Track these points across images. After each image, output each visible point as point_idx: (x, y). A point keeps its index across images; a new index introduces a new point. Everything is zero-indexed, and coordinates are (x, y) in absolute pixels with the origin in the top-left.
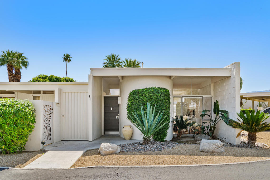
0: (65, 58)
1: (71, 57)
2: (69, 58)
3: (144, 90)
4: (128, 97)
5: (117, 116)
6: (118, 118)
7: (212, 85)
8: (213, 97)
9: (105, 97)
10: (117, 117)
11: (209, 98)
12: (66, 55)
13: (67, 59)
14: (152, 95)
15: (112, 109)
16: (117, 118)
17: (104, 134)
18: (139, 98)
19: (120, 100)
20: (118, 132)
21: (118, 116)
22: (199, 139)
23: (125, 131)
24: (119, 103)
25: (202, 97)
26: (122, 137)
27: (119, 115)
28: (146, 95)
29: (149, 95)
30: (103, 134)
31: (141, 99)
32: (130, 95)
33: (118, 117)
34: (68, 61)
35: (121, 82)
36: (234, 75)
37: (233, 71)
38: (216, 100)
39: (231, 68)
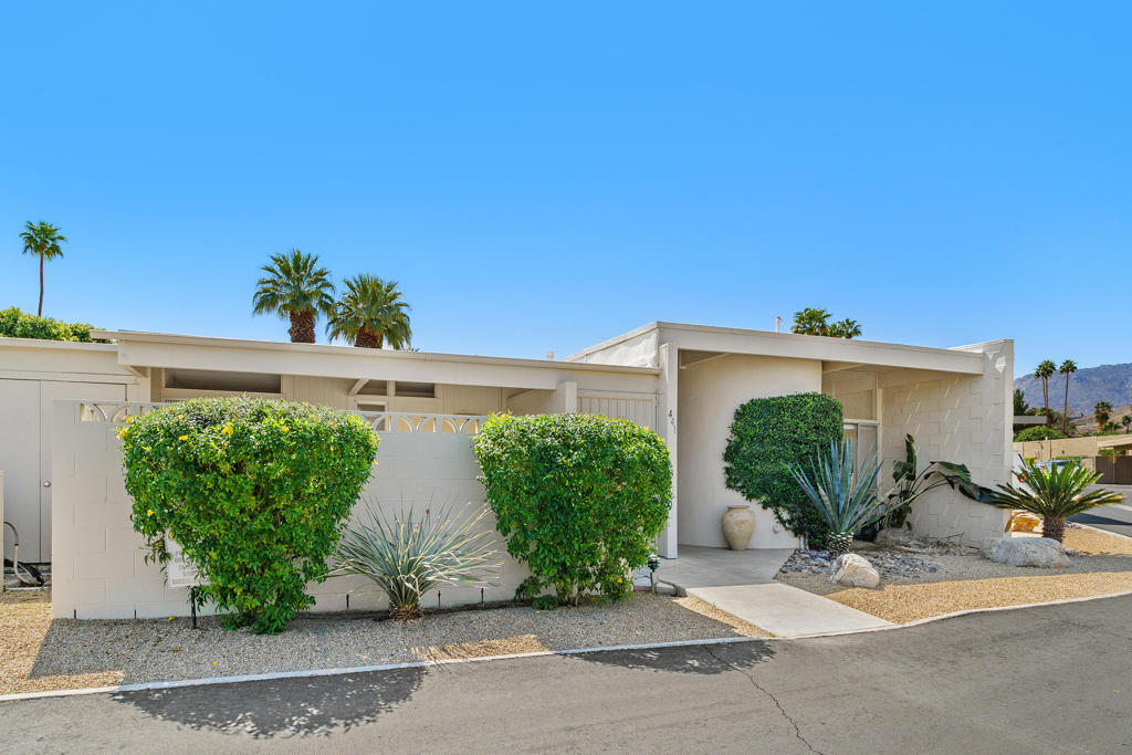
0: (30, 238)
1: (62, 238)
2: (53, 240)
7: (880, 392)
8: (881, 426)
12: (36, 225)
13: (42, 242)
25: (856, 425)
34: (47, 253)
36: (1001, 371)
37: (994, 360)
38: (909, 436)
39: (984, 354)
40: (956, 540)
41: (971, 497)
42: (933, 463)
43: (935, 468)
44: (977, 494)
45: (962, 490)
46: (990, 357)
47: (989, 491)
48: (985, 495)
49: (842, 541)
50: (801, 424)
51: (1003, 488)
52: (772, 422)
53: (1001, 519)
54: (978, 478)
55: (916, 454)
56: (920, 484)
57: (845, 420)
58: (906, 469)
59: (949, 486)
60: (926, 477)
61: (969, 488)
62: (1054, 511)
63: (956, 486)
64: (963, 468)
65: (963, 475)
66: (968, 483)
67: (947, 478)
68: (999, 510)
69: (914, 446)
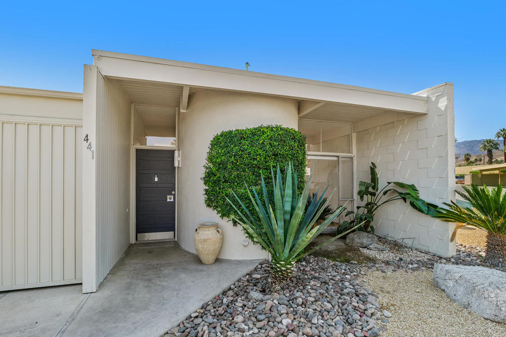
3: (256, 133)
4: (208, 150)
5: (168, 197)
6: (172, 200)
7: (354, 135)
8: (355, 158)
9: (137, 150)
10: (170, 199)
11: (350, 159)
14: (279, 144)
15: (156, 179)
16: (168, 200)
17: (137, 240)
18: (242, 151)
19: (180, 159)
20: (173, 232)
21: (172, 194)
22: (358, 243)
23: (205, 241)
24: (176, 165)
25: (338, 157)
26: (187, 249)
27: (173, 192)
28: (263, 143)
29: (271, 144)
30: (133, 240)
31: (249, 154)
32: (216, 142)
33: (172, 197)
35: (184, 113)
36: (443, 109)
37: (437, 101)
38: (372, 163)
39: (428, 97)
40: (409, 243)
41: (420, 210)
42: (389, 183)
43: (391, 186)
44: (425, 208)
45: (412, 205)
46: (433, 99)
47: (435, 207)
48: (432, 210)
49: (281, 271)
50: (260, 152)
51: (449, 205)
52: (235, 150)
53: (447, 230)
54: (426, 196)
55: (378, 176)
56: (381, 198)
57: (308, 153)
58: (370, 187)
59: (402, 200)
60: (385, 193)
61: (419, 204)
62: (499, 228)
63: (408, 201)
64: (412, 187)
65: (413, 193)
66: (418, 199)
67: (401, 194)
68: (445, 223)
69: (376, 170)
